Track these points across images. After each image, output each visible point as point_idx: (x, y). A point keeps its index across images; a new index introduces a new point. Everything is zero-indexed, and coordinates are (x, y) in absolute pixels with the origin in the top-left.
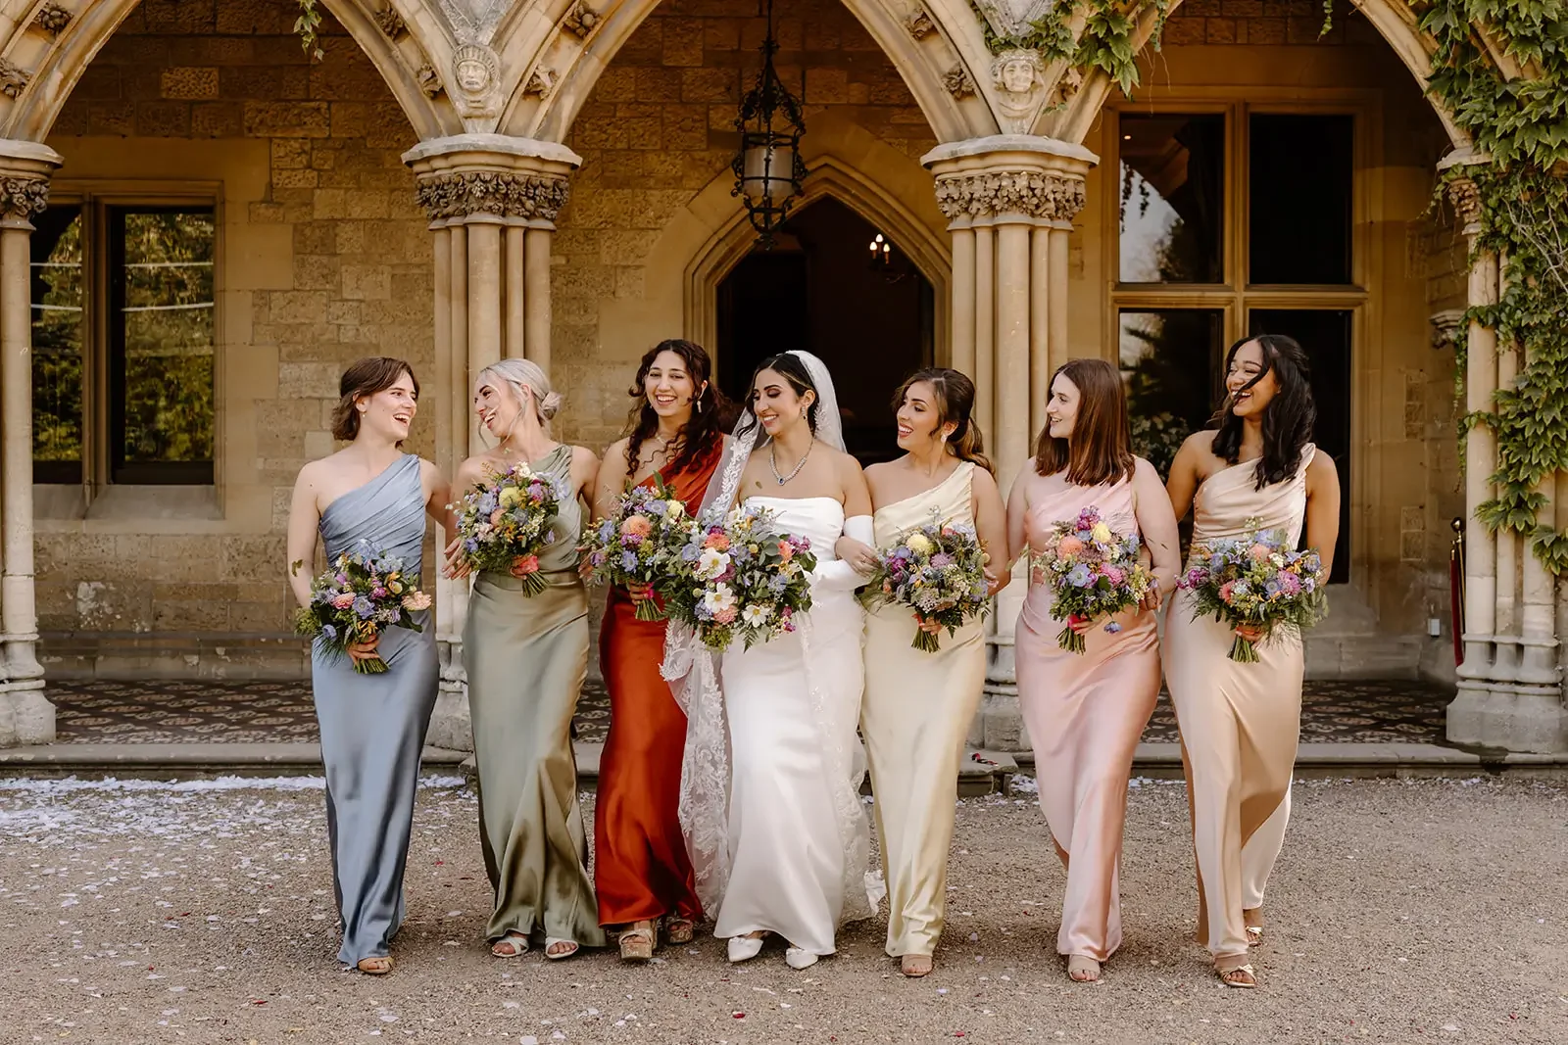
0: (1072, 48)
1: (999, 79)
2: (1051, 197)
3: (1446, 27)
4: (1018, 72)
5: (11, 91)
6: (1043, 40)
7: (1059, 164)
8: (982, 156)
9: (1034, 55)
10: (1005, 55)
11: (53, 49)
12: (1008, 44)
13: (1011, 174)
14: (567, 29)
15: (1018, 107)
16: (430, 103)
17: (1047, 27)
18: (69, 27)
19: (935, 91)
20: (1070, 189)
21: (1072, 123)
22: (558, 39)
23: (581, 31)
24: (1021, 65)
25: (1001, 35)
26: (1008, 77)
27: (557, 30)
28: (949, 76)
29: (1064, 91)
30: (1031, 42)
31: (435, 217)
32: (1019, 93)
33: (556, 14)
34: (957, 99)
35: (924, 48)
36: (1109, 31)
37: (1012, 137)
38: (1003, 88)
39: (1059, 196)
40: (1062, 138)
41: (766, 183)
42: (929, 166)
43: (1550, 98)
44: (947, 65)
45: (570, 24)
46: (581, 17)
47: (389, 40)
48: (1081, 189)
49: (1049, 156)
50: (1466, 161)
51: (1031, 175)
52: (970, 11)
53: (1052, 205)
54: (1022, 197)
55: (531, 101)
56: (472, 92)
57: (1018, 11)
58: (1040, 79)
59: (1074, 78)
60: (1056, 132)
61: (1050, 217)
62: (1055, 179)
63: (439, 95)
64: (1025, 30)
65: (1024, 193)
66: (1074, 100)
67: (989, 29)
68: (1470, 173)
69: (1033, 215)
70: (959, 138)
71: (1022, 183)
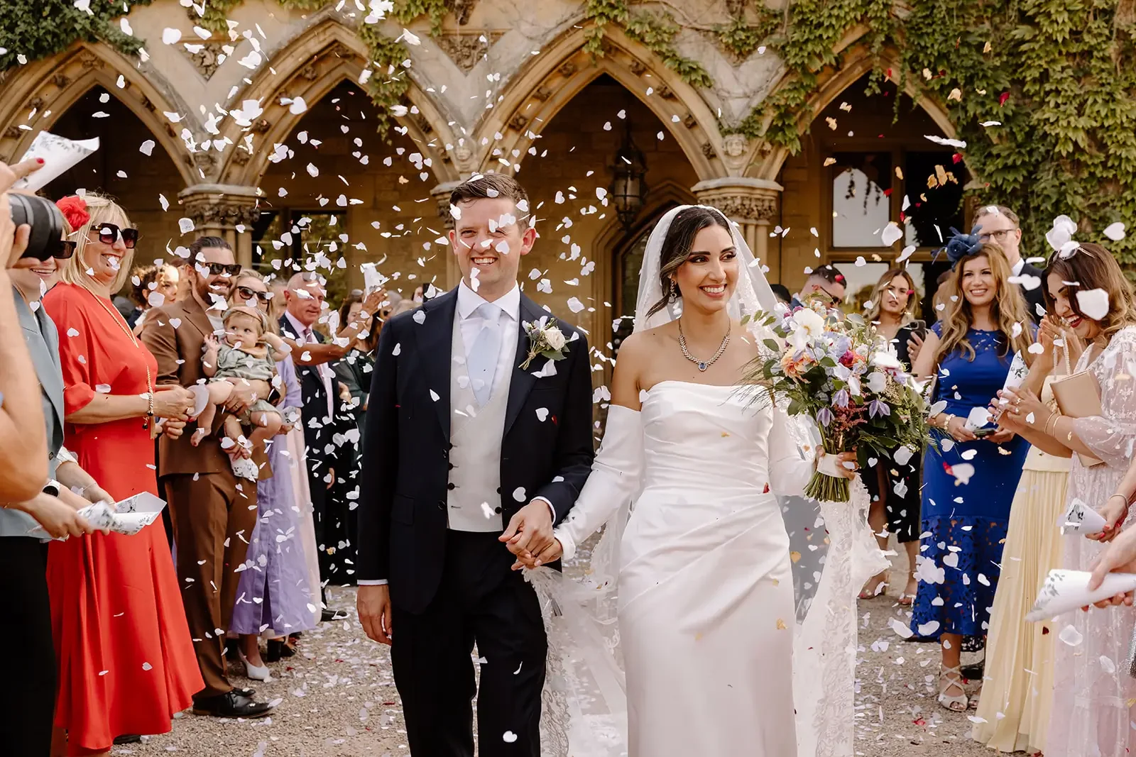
0: (762, 133)
1: (725, 150)
2: (755, 208)
3: (959, 118)
4: (734, 146)
5: (242, 163)
6: (747, 130)
7: (758, 192)
8: (718, 188)
9: (742, 137)
10: (728, 137)
11: (262, 141)
12: (729, 132)
13: (732, 198)
14: (511, 127)
15: (736, 163)
16: (444, 165)
17: (749, 123)
18: (270, 130)
19: (697, 154)
20: (767, 204)
21: (768, 170)
22: (507, 131)
23: (518, 127)
24: (736, 143)
25: (726, 127)
26: (729, 149)
27: (506, 127)
28: (704, 147)
29: (763, 153)
30: (740, 131)
31: (446, 222)
32: (735, 157)
33: (505, 117)
34: (709, 159)
35: (692, 133)
36: (784, 123)
37: (734, 179)
38: (727, 153)
39: (759, 208)
40: (763, 178)
41: (625, 199)
42: (696, 192)
43: (1009, 155)
44: (704, 141)
45: (513, 124)
46: (517, 120)
47: (424, 133)
48: (773, 204)
49: (753, 188)
50: (975, 187)
51: (743, 198)
52: (711, 114)
53: (756, 213)
54: (738, 209)
55: (493, 163)
56: (463, 161)
57: (736, 114)
58: (746, 149)
59: (768, 147)
60: (759, 175)
61: (756, 219)
62: (758, 199)
63: (448, 161)
64: (739, 124)
65: (739, 207)
66: (769, 158)
67: (720, 124)
68: (977, 193)
69: (746, 218)
70: (709, 178)
71: (738, 202)
